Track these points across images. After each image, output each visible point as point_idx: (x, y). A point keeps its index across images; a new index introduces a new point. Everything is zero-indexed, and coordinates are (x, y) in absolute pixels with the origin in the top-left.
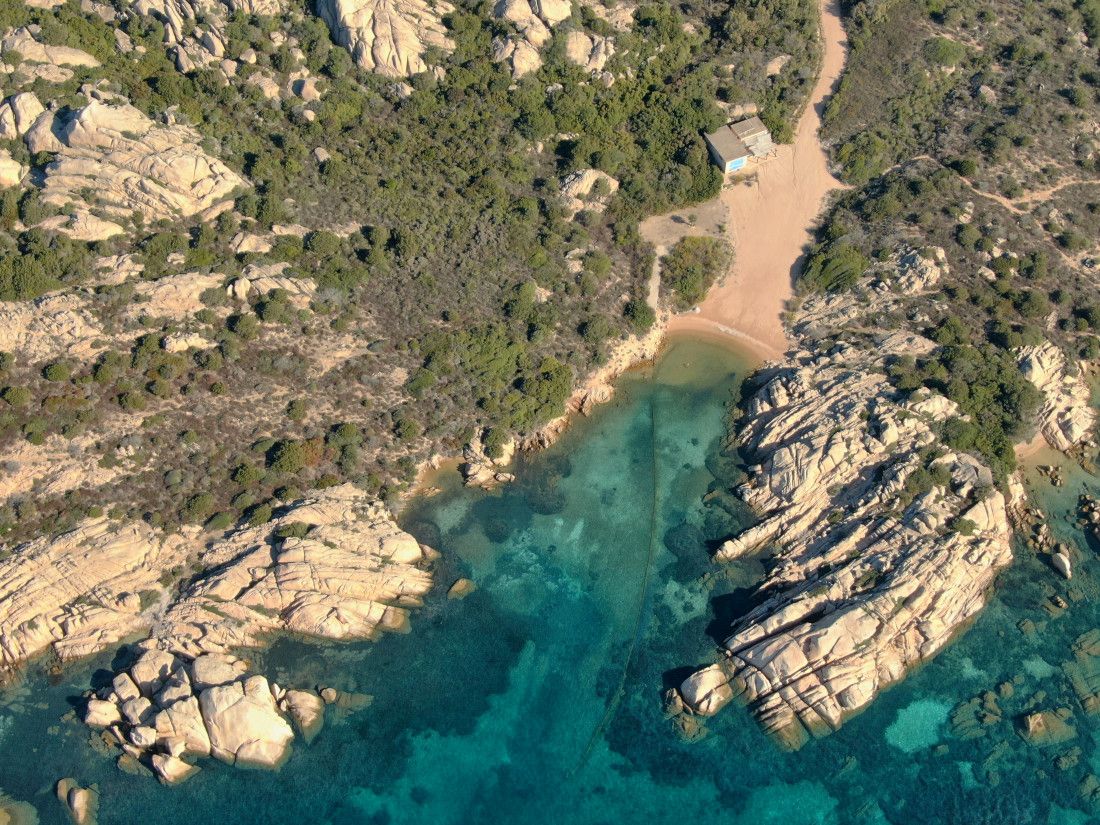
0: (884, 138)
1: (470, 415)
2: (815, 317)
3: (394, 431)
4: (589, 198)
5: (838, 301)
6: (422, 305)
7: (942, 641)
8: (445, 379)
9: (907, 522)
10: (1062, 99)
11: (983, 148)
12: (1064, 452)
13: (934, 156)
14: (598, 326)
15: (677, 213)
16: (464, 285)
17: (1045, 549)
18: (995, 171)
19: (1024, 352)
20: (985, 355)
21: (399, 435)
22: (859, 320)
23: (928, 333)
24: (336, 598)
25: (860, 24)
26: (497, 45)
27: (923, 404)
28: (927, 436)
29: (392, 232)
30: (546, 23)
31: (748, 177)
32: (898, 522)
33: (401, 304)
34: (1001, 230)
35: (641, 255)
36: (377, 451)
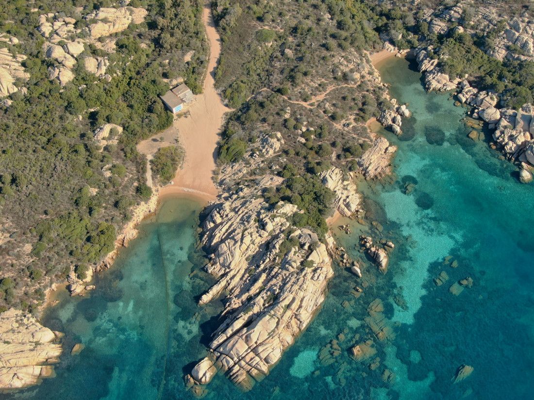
0: (245, 83)
1: (67, 260)
2: (227, 176)
3: (30, 277)
4: (109, 138)
5: (237, 166)
6: (33, 209)
7: (308, 321)
8: (51, 245)
9: (283, 268)
10: (323, 48)
11: (290, 80)
12: (349, 217)
13: (269, 88)
14: (124, 202)
15: (154, 137)
16: (53, 195)
17: (348, 265)
18: (297, 90)
19: (323, 174)
20: (306, 180)
21: (33, 278)
22: (247, 173)
23: (279, 174)
24: (15, 369)
25: (224, 29)
26: (50, 71)
27: (281, 209)
28: (286, 224)
29: (12, 175)
30: (72, 56)
31: (185, 114)
32: (279, 268)
33: (23, 211)
34: (304, 118)
35: (140, 161)
36: (24, 289)
